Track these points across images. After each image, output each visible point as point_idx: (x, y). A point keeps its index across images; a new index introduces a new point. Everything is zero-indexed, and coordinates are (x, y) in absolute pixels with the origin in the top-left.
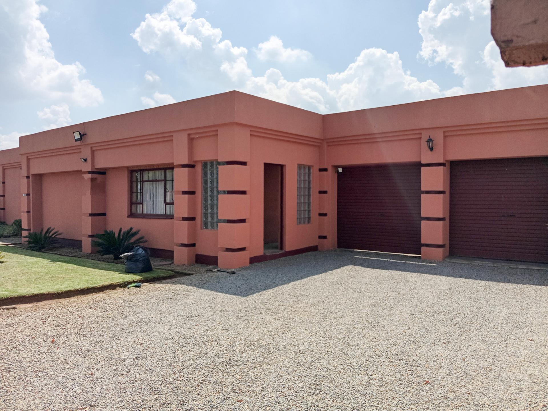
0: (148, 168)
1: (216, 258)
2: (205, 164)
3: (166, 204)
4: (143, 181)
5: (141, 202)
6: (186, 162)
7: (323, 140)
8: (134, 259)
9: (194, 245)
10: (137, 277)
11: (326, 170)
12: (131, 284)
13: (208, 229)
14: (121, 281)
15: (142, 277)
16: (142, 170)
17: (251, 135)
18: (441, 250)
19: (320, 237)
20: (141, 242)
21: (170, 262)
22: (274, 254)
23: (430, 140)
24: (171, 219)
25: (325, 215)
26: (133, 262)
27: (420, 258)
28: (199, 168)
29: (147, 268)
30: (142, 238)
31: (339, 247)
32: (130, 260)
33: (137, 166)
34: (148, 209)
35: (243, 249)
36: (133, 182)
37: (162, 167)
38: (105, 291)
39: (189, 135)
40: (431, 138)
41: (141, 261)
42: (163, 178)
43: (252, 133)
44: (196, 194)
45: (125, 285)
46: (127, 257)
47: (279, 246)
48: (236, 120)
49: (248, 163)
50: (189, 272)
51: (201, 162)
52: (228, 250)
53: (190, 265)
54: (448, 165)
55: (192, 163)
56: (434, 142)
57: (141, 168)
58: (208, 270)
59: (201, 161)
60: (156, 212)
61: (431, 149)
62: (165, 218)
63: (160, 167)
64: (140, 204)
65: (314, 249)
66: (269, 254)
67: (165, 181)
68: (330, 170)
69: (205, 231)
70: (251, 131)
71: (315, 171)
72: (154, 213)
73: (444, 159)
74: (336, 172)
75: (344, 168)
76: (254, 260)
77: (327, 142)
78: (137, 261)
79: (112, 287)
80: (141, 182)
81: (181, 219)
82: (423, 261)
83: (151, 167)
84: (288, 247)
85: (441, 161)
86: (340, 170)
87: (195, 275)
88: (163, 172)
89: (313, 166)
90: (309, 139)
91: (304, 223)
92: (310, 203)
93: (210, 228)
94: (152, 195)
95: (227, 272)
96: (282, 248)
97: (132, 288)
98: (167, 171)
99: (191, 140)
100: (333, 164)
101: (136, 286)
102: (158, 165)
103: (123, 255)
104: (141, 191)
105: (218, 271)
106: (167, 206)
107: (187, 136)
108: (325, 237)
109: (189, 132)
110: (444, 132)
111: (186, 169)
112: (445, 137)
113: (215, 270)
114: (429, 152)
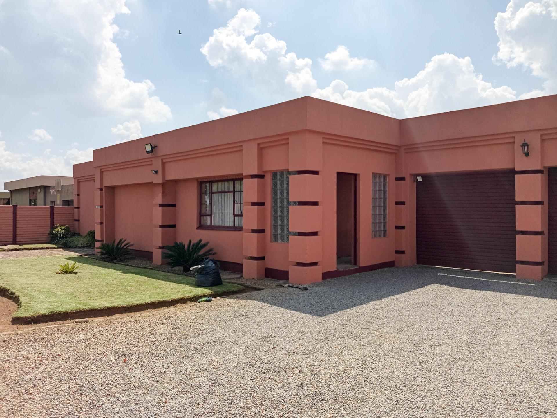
0: (217, 179)
1: (287, 273)
2: (274, 174)
3: (235, 215)
4: (212, 193)
5: (210, 214)
6: (255, 173)
7: (400, 147)
8: (204, 272)
9: (263, 258)
10: (207, 291)
11: (403, 179)
12: (202, 298)
13: (277, 241)
14: (191, 295)
15: (212, 291)
16: (211, 181)
17: (323, 142)
18: (540, 267)
19: (397, 252)
20: (210, 254)
21: (239, 276)
22: (347, 269)
23: (525, 145)
24: (240, 231)
25: (403, 228)
26: (203, 275)
27: (514, 276)
28: (268, 178)
29: (216, 282)
30: (211, 250)
31: (418, 263)
32: (200, 273)
33: (206, 178)
34: (216, 221)
35: (315, 264)
36: (202, 193)
37: (230, 178)
38: (176, 305)
39: (259, 144)
40: (526, 142)
41: (211, 274)
42: (232, 189)
43: (325, 141)
44: (265, 206)
45: (195, 299)
46: (198, 270)
47: (353, 262)
48: (308, 128)
49: (320, 173)
50: (259, 287)
51: (271, 172)
52: (299, 264)
53: (260, 279)
54: (546, 173)
55: (261, 173)
56: (529, 146)
57: (210, 180)
58: (278, 285)
59: (270, 171)
61: (527, 154)
62: (233, 230)
63: (228, 178)
64: (209, 215)
65: (390, 264)
66: (342, 270)
67: (234, 192)
68: (408, 178)
69: (275, 244)
70: (323, 138)
71: (391, 180)
72: (223, 225)
73: (541, 164)
74: (414, 181)
75: (424, 177)
76: (326, 276)
77: (405, 149)
78: (207, 274)
79: (183, 301)
80: (210, 194)
81: (250, 231)
82: (518, 281)
83: (220, 179)
84: (363, 262)
85: (539, 168)
86: (420, 179)
87: (265, 290)
88: (231, 183)
89: (389, 175)
90: (385, 146)
91: (380, 236)
92: (386, 215)
93: (279, 240)
94: (220, 207)
95: (299, 288)
96: (355, 263)
97: (203, 302)
98: (236, 182)
99: (261, 150)
100: (411, 173)
101: (207, 301)
102: (227, 176)
103: (193, 268)
104: (210, 203)
105: (289, 286)
106: (236, 217)
107: (256, 145)
108: (403, 252)
109: (259, 141)
110: (542, 135)
111: (256, 180)
112: (543, 141)
113: (286, 285)
114: (525, 158)
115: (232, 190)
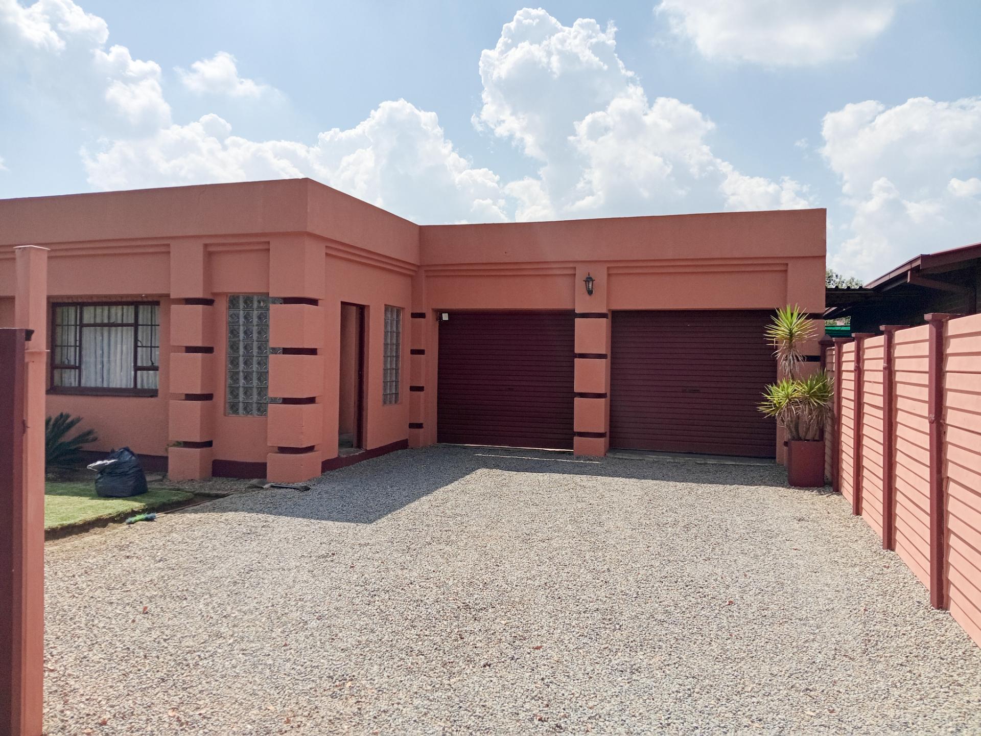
0: (95, 300)
1: (264, 466)
2: (233, 300)
3: (137, 368)
4: (82, 325)
5: (77, 365)
6: (199, 295)
7: (418, 267)
8: (118, 471)
9: (209, 444)
10: (136, 505)
11: (422, 315)
12: (135, 516)
13: (238, 413)
15: (144, 504)
16: (80, 304)
17: (327, 254)
18: (602, 439)
19: (412, 426)
21: (160, 477)
22: (351, 455)
23: (589, 280)
24: (152, 396)
25: (421, 389)
26: (115, 478)
27: (571, 453)
28: (222, 306)
29: (137, 491)
31: (440, 439)
32: (110, 474)
33: (69, 297)
34: (90, 379)
35: (311, 449)
36: (57, 325)
37: (129, 299)
38: (91, 531)
39: (206, 246)
40: (590, 276)
41: (132, 475)
43: (330, 252)
44: (214, 353)
45: (120, 518)
46: (102, 470)
47: (355, 442)
48: (309, 229)
49: (320, 302)
50: (215, 492)
51: (227, 296)
52: (283, 450)
53: (204, 480)
54: (610, 316)
55: (209, 297)
56: (594, 282)
57: (80, 300)
58: (249, 487)
59: (226, 294)
60: (109, 384)
61: (590, 292)
62: (134, 395)
63: (124, 300)
64: (75, 367)
65: (402, 445)
66: (345, 456)
67: (136, 325)
68: (430, 316)
69: (233, 418)
70: (326, 247)
71: (406, 316)
72: (105, 385)
73: (608, 305)
74: (437, 320)
75: (451, 313)
76: (328, 466)
77: (426, 271)
78: (124, 474)
79: (101, 523)
80: (78, 327)
81: (184, 397)
82: (577, 458)
83: (104, 300)
84: (371, 443)
85: (604, 311)
86: (445, 317)
87: (231, 496)
88: (131, 309)
89: (403, 309)
90: (398, 264)
91: (391, 402)
92: (399, 369)
94: (99, 352)
95: (294, 489)
96: (359, 445)
97: (141, 522)
98: (141, 307)
99: (209, 255)
100: (434, 307)
101: (147, 520)
102: (122, 296)
103: (93, 465)
104: (78, 344)
105: (272, 486)
106: (139, 373)
107: (201, 249)
108: (420, 426)
109: (208, 241)
110: (608, 268)
111: (200, 307)
112: (609, 275)
113: (266, 486)
114: (587, 297)
115: (133, 322)
